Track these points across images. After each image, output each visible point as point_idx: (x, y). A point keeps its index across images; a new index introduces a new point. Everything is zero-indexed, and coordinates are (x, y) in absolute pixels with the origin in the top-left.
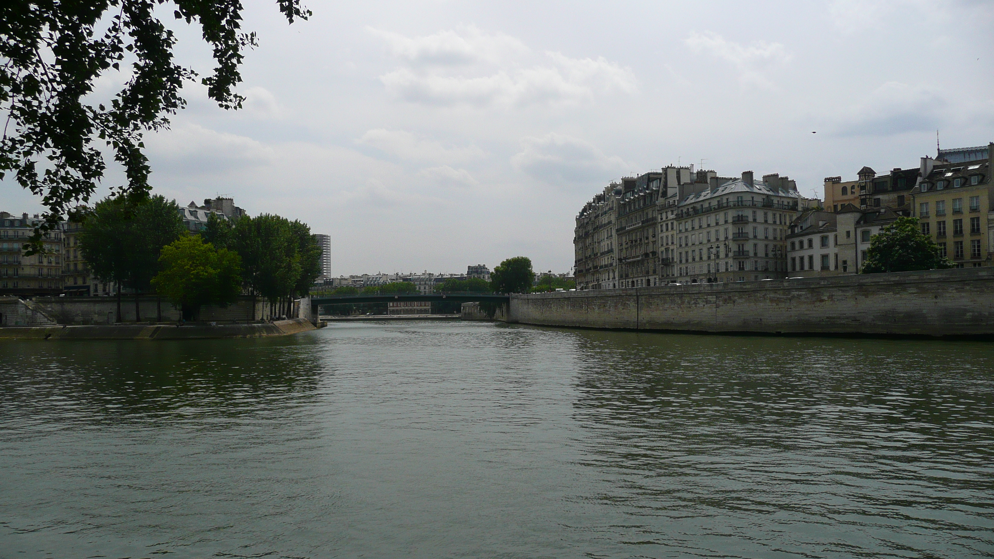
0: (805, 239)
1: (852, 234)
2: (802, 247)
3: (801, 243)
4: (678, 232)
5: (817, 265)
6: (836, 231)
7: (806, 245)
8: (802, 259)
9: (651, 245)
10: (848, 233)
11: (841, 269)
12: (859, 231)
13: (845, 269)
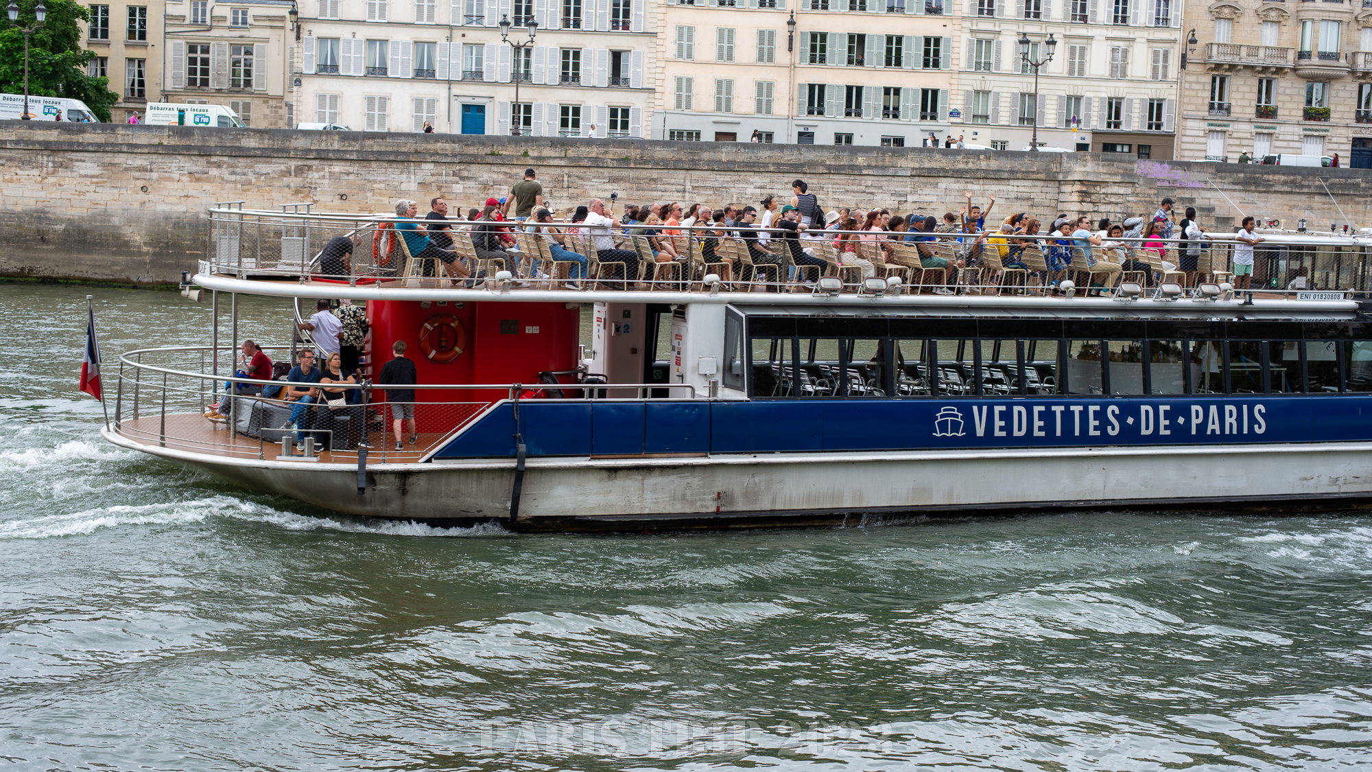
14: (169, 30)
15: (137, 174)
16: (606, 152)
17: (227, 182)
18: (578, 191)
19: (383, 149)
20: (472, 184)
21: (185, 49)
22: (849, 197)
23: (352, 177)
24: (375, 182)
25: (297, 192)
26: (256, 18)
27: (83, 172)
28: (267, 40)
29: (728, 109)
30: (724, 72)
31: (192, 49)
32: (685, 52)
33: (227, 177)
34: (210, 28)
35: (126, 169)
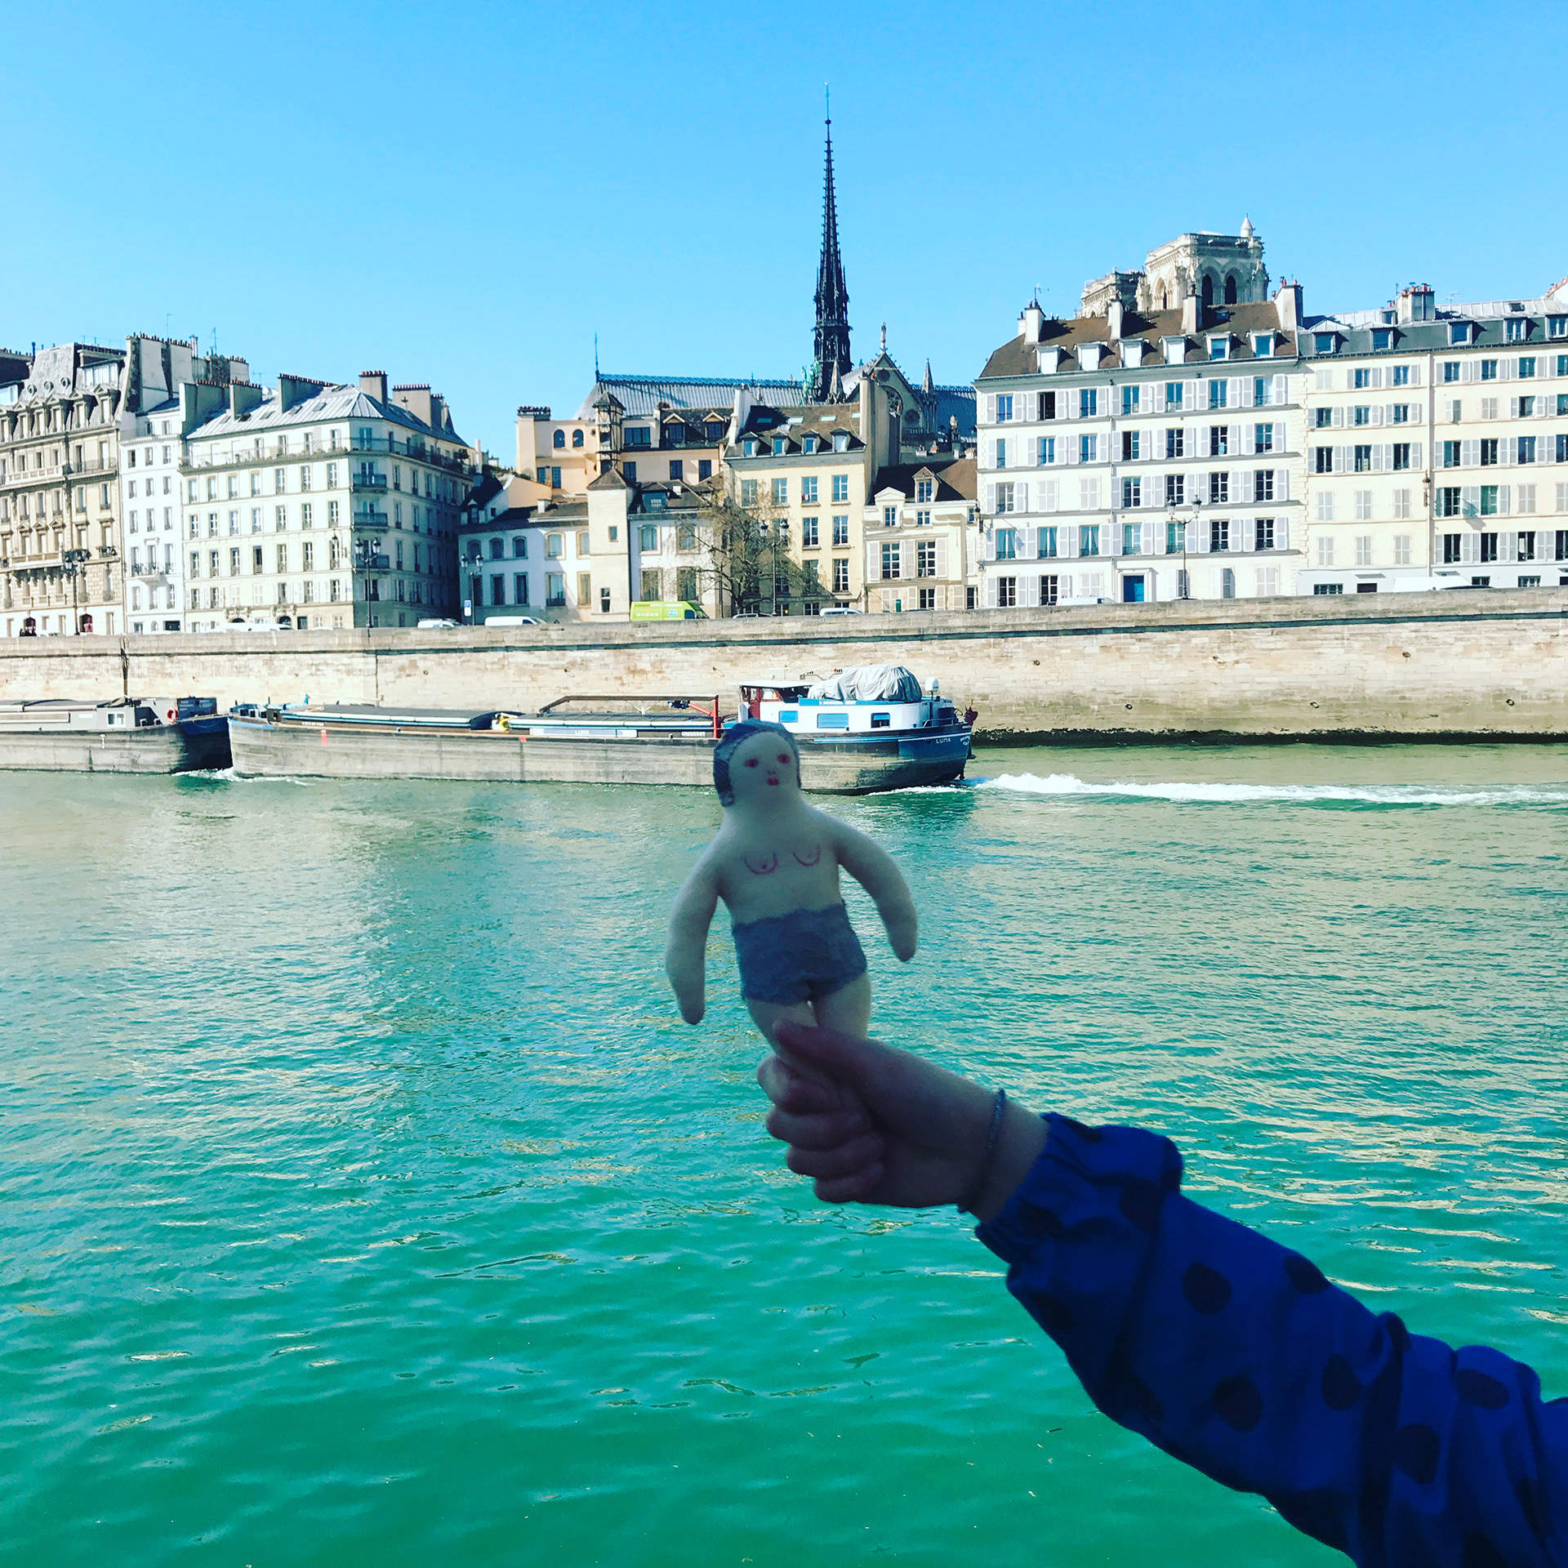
0: (508, 537)
1: (621, 533)
2: (497, 554)
3: (497, 545)
4: (186, 500)
5: (537, 596)
6: (586, 523)
7: (508, 550)
8: (498, 581)
9: (95, 528)
10: (613, 532)
11: (596, 603)
12: (635, 527)
13: (606, 606)
14: (868, 533)
15: (865, 654)
16: (1269, 609)
17: (938, 656)
18: (1244, 645)
19: (1068, 620)
20: (1147, 644)
21: (879, 548)
22: (1501, 634)
23: (1042, 645)
24: (1062, 648)
25: (997, 660)
26: (937, 517)
27: (822, 655)
28: (946, 535)
29: (1368, 562)
30: (1363, 530)
31: (886, 548)
32: (1326, 514)
33: (938, 651)
34: (901, 529)
35: (856, 651)
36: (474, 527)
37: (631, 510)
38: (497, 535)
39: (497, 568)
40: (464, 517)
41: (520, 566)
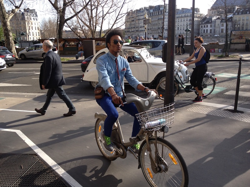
1: (219, 25)
2: (204, 27)
5: (209, 32)
6: (215, 23)
7: (206, 26)
12: (221, 24)
36: (202, 24)
37: (221, 22)
38: (204, 25)
39: (204, 29)
40: (201, 23)
41: (207, 28)
